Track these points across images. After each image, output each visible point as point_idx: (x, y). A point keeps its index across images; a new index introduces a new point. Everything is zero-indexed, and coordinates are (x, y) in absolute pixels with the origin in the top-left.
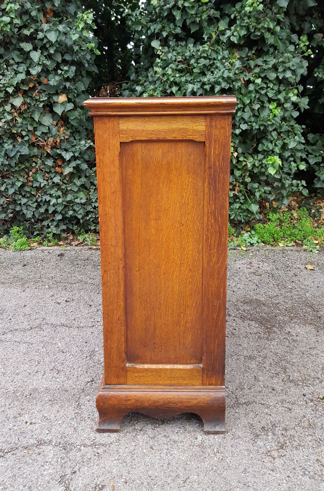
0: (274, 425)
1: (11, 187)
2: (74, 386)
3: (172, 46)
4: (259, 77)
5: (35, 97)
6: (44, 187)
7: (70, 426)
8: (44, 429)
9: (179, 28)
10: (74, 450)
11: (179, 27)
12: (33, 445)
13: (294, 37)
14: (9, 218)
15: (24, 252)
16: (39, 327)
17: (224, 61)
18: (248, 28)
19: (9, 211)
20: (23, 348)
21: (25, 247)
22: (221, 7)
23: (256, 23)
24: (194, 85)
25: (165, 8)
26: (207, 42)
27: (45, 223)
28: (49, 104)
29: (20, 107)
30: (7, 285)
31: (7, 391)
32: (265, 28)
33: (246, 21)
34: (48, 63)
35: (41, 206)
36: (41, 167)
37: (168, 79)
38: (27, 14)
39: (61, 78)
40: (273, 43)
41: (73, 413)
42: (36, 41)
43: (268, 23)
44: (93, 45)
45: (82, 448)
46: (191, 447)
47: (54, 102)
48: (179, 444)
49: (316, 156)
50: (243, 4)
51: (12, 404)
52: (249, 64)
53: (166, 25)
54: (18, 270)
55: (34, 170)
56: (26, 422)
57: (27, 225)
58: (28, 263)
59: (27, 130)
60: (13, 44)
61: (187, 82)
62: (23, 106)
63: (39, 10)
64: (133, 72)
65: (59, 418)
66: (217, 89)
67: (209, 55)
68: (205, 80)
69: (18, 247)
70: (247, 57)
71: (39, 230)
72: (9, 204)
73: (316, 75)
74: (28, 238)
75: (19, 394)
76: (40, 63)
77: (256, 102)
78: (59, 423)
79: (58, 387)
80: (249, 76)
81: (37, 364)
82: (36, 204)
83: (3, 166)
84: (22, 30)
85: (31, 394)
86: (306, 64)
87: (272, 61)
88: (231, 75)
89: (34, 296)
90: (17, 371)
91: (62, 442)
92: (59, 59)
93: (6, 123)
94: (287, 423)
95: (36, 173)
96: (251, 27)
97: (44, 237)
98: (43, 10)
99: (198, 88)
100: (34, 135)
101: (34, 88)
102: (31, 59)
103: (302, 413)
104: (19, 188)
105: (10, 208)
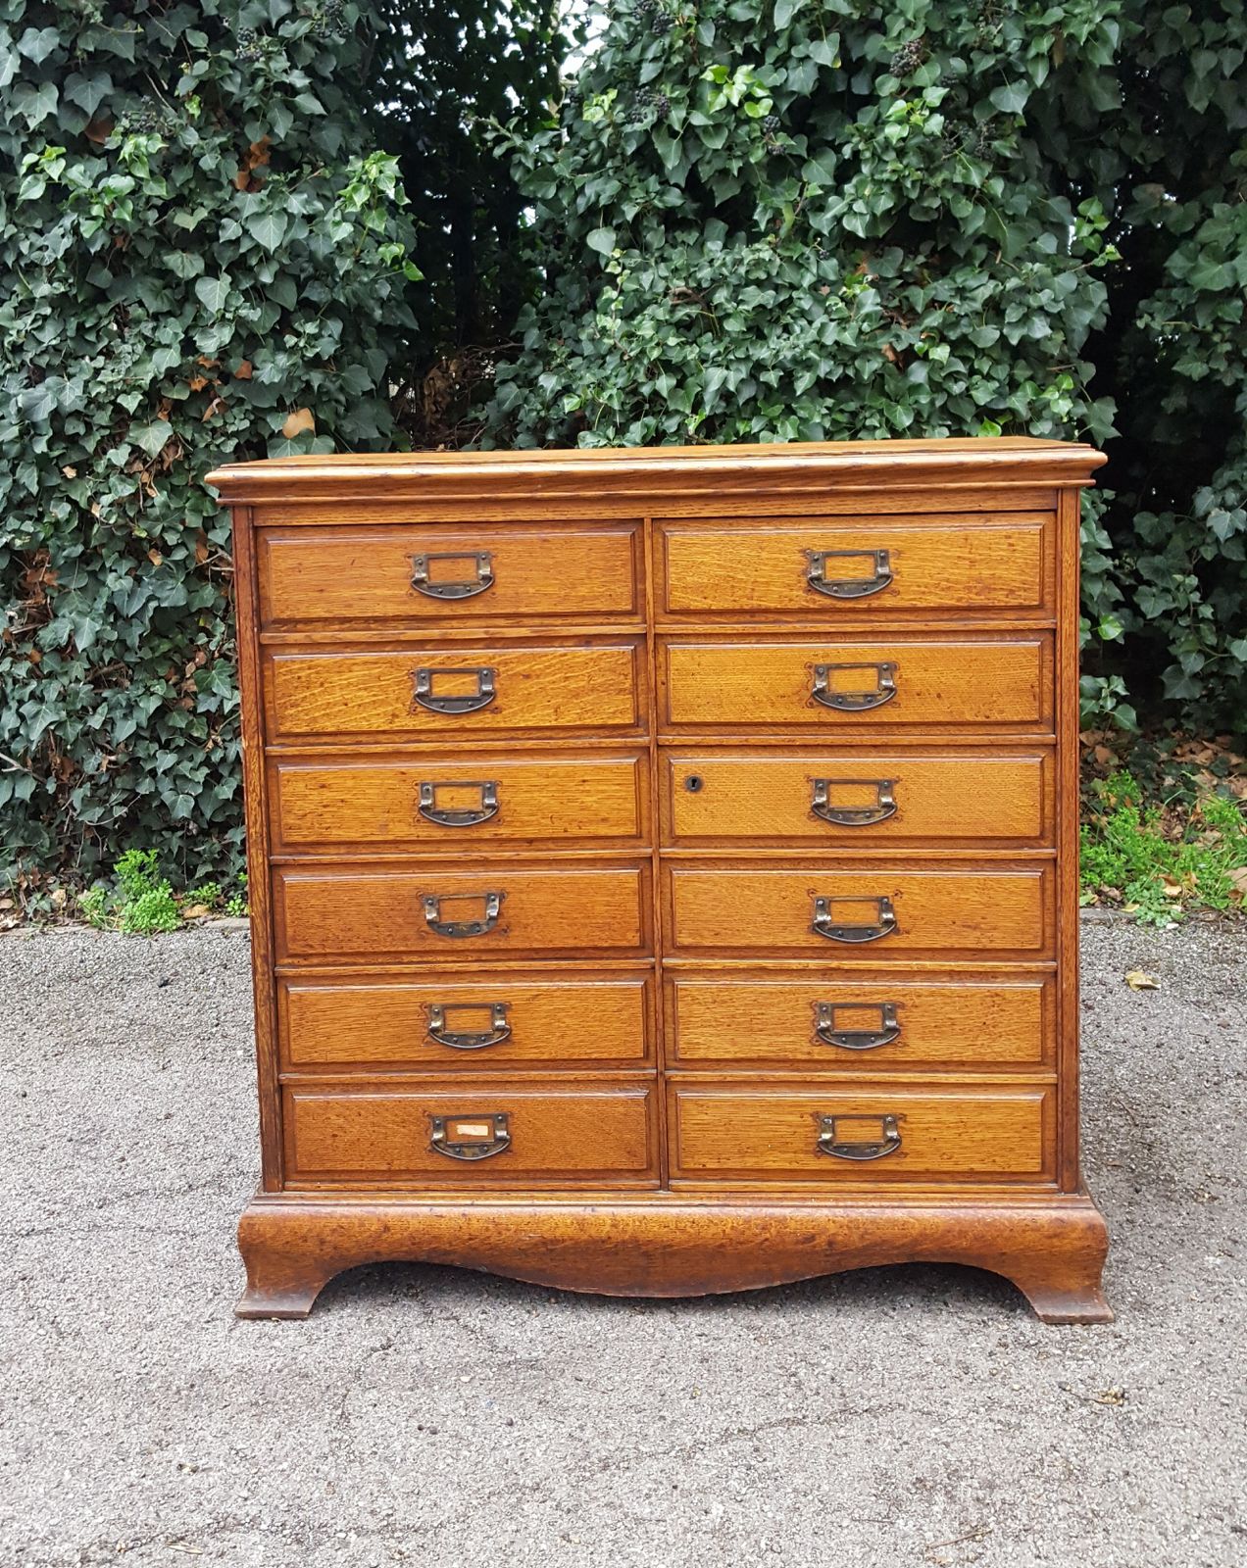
0: (954, 1474)
1: (125, 717)
2: (330, 1362)
3: (655, 246)
4: (944, 339)
5: (209, 422)
6: (232, 712)
7: (316, 1478)
8: (237, 1487)
9: (677, 191)
10: (329, 1544)
11: (676, 185)
12: (201, 1531)
13: (1058, 205)
14: (115, 823)
15: (161, 937)
16: (218, 1182)
17: (825, 290)
18: (897, 187)
19: (114, 797)
20: (165, 1247)
21: (166, 922)
22: (811, 121)
23: (927, 169)
24: (726, 372)
25: (628, 128)
26: (765, 234)
27: (235, 836)
28: (255, 440)
29: (160, 455)
30: (106, 1048)
31: (118, 1376)
32: (955, 185)
33: (889, 167)
34: (253, 314)
35: (222, 776)
36: (226, 646)
37: (643, 352)
38: (186, 163)
39: (296, 359)
40: (984, 231)
41: (324, 1439)
42: (215, 246)
43: (966, 168)
44: (397, 249)
45: (352, 1536)
46: (689, 1536)
47: (272, 435)
48: (652, 1527)
49: (1167, 590)
50: (879, 116)
51: (135, 1416)
52: (907, 298)
53: (634, 182)
54: (143, 1000)
55: (201, 658)
56: (181, 1467)
57: (175, 842)
58: (176, 973)
59: (181, 528)
60: (140, 255)
61: (703, 359)
62: (171, 451)
63: (223, 149)
64: (532, 325)
65: (283, 1454)
66: (803, 382)
67: (774, 273)
68: (762, 353)
69: (142, 922)
70: (899, 277)
71: (214, 862)
72: (115, 771)
73: (1140, 324)
74: (177, 888)
75: (154, 1386)
76: (229, 316)
77: (934, 421)
78: (280, 1467)
79: (278, 1365)
80: (910, 337)
81: (211, 1295)
82: (205, 771)
83: (100, 647)
84: (171, 212)
85: (192, 1386)
86: (1099, 294)
87: (986, 289)
88: (848, 338)
89: (197, 1084)
90: (149, 1318)
91: (292, 1522)
92: (289, 297)
93: (114, 509)
94: (997, 1467)
95: (207, 667)
96: (909, 185)
97: (230, 885)
98: (236, 147)
99: (742, 380)
100: (204, 541)
101: (206, 394)
102: (199, 302)
103: (1048, 1439)
104: (150, 719)
105: (119, 786)
